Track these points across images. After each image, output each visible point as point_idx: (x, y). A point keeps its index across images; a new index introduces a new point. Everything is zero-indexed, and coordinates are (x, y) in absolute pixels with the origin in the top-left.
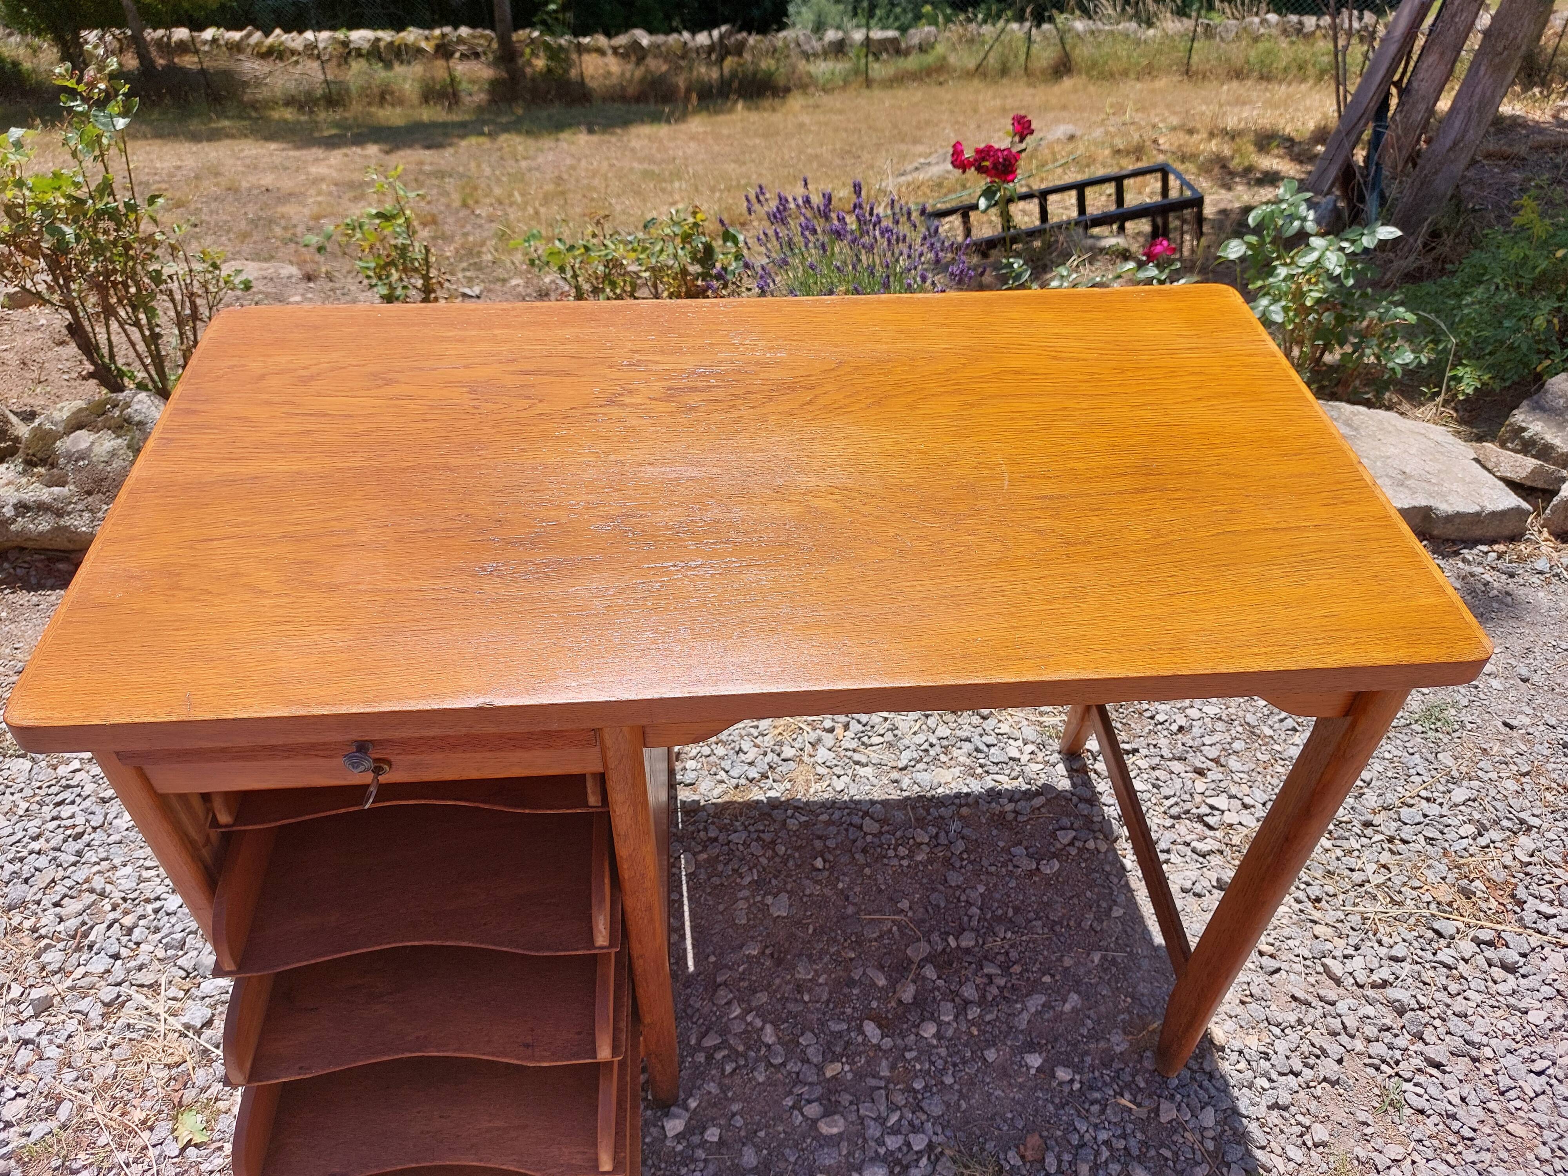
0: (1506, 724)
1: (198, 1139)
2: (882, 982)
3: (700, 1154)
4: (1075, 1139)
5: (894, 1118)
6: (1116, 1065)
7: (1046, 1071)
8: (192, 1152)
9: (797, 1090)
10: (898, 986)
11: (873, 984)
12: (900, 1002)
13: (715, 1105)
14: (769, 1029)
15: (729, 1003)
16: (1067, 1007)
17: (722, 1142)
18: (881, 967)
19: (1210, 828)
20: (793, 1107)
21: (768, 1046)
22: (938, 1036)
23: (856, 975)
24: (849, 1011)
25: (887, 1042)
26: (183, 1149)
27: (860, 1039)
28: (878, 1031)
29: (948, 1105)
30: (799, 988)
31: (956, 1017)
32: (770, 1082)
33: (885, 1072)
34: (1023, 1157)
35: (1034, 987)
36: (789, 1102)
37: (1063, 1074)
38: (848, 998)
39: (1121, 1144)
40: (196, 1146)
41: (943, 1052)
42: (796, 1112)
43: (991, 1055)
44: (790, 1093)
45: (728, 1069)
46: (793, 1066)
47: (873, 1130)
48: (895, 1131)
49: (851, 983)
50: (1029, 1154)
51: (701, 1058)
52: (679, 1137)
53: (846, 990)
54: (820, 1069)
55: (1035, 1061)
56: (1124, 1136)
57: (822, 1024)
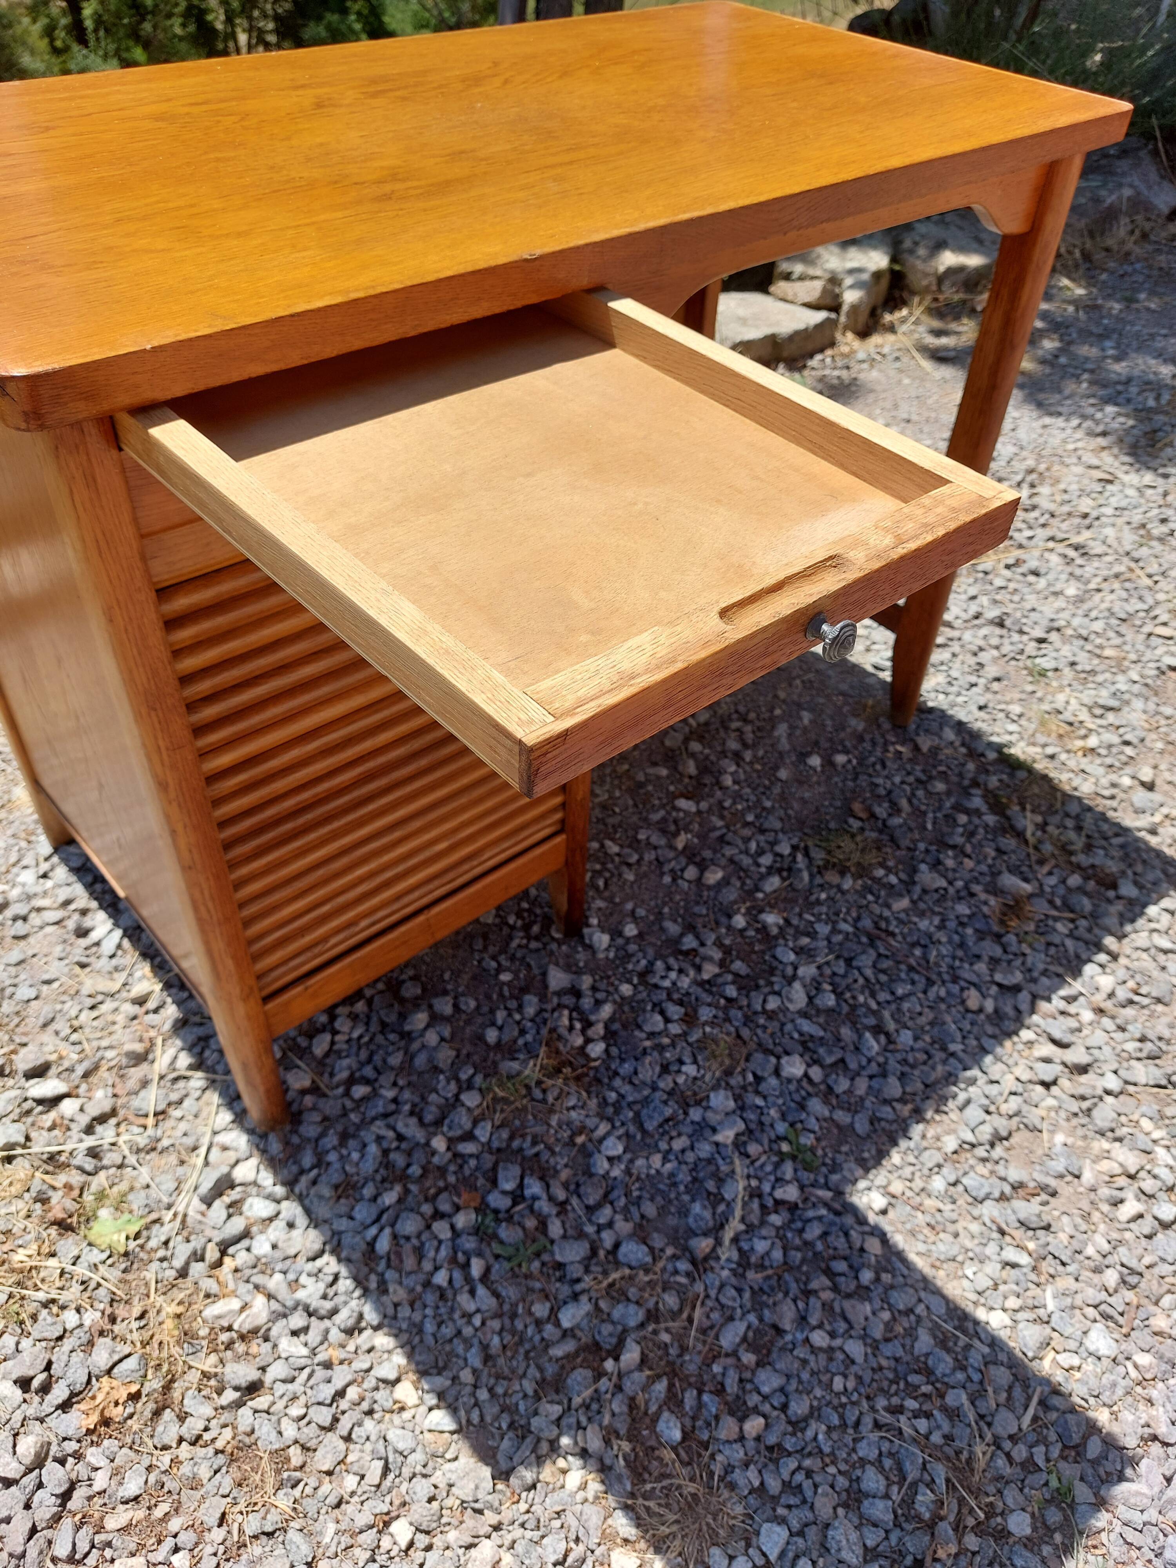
2: (664, 772)
3: (632, 948)
4: (883, 792)
5: (753, 845)
6: (867, 737)
7: (828, 762)
9: (666, 868)
10: (680, 768)
11: (658, 778)
12: (690, 777)
13: (611, 914)
14: (608, 843)
16: (806, 721)
17: (642, 932)
18: (655, 764)
20: (674, 880)
21: (618, 855)
22: (736, 782)
23: (641, 777)
24: (657, 802)
25: (704, 805)
27: (681, 814)
28: (691, 803)
29: (781, 819)
30: (604, 807)
31: (738, 765)
32: (640, 877)
33: (720, 823)
35: (773, 722)
36: (667, 879)
37: (840, 759)
38: (649, 795)
39: (911, 779)
41: (748, 790)
42: (680, 881)
43: (782, 775)
44: (662, 874)
45: (601, 883)
46: (649, 856)
47: (745, 861)
48: (761, 852)
49: (641, 785)
50: (863, 815)
53: (642, 791)
54: (672, 847)
55: (815, 761)
56: (909, 774)
57: (646, 820)
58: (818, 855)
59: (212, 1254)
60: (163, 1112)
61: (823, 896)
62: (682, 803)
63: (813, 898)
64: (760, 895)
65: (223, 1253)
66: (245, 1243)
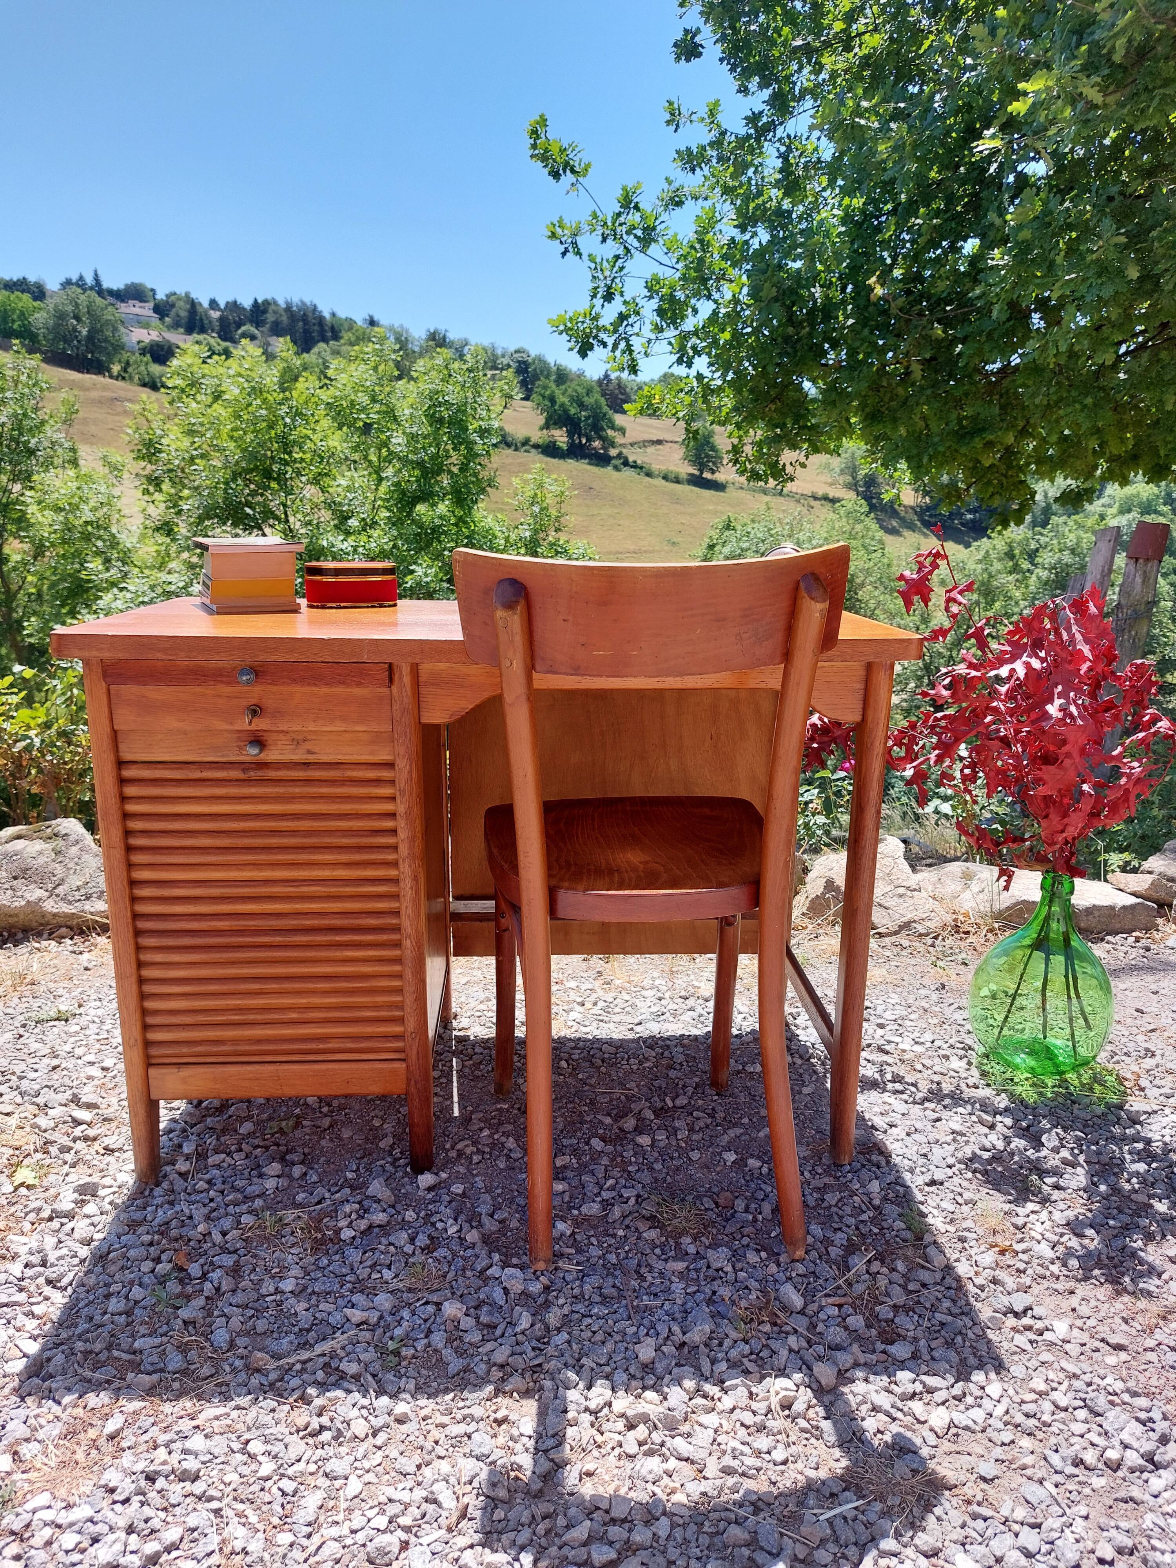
0: (1137, 1010)
1: (30, 1182)
2: (608, 1121)
3: (445, 1198)
4: (762, 1196)
5: (611, 1182)
7: (740, 1163)
8: (23, 1191)
10: (621, 1122)
11: (601, 1122)
12: (622, 1129)
13: (460, 1178)
14: (511, 1141)
15: (481, 1130)
16: (761, 1134)
17: (464, 1195)
18: (609, 1115)
19: (887, 1053)
21: (509, 1150)
22: (652, 1146)
23: (588, 1118)
24: (578, 1135)
25: (610, 1148)
26: (16, 1189)
27: (586, 1148)
28: (602, 1144)
31: (668, 1137)
33: (605, 1162)
34: (716, 1203)
37: (753, 1163)
38: (579, 1130)
40: (29, 1187)
41: (656, 1154)
43: (695, 1155)
45: (476, 1159)
47: (592, 1189)
48: (610, 1189)
49: (581, 1122)
50: (721, 1201)
51: (453, 1154)
52: (430, 1189)
53: (577, 1125)
55: (731, 1157)
58: (648, 1208)
59: (45, 1214)
60: (113, 1151)
61: (621, 1233)
62: (597, 1144)
63: (611, 1231)
64: (575, 1212)
65: (50, 1219)
66: (65, 1220)
